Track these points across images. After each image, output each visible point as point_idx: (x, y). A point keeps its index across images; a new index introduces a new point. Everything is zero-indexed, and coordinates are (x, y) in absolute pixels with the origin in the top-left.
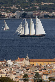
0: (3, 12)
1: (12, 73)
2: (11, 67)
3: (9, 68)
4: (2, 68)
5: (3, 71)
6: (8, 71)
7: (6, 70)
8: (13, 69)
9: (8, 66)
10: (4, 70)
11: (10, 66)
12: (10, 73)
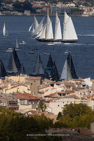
0: (81, 6)
1: (91, 98)
2: (90, 89)
3: (87, 90)
4: (76, 91)
5: (77, 95)
6: (85, 94)
7: (83, 94)
8: (92, 92)
9: (85, 87)
10: (79, 93)
11: (88, 87)
12: (88, 97)
